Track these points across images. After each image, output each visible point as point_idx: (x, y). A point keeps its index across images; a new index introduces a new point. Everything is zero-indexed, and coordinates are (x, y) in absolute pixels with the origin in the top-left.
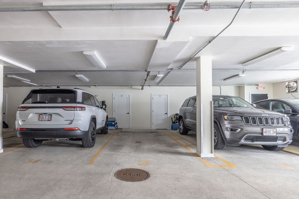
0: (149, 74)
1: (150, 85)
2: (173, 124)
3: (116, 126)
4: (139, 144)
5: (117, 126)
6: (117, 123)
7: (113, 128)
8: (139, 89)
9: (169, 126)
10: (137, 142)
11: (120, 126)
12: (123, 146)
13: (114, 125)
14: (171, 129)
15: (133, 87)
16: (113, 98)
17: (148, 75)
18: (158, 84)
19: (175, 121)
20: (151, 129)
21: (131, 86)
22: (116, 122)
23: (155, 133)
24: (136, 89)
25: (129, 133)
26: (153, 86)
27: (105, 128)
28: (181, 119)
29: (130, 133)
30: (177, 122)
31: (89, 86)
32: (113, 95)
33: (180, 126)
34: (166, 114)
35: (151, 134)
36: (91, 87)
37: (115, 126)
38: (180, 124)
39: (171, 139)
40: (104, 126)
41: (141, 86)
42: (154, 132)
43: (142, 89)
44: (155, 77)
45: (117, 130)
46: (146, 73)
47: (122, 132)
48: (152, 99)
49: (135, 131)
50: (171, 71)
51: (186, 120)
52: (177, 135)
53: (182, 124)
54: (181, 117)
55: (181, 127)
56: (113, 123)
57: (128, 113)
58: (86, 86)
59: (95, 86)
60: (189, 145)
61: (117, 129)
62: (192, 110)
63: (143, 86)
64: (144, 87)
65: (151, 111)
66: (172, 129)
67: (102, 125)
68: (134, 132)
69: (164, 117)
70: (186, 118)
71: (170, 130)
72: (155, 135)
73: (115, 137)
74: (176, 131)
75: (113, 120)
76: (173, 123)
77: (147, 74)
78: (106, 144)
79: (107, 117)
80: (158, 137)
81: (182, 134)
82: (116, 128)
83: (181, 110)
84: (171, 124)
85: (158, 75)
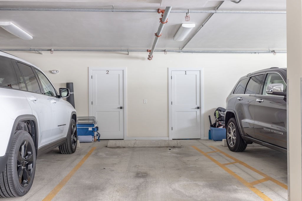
0: (165, 18)
1: (166, 49)
2: (213, 128)
3: (96, 133)
4: (141, 180)
5: (97, 135)
6: (97, 128)
7: (90, 138)
8: (143, 59)
9: (203, 131)
10: (139, 175)
11: (104, 133)
12: (103, 189)
13: (91, 133)
14: (208, 138)
15: (131, 54)
16: (89, 77)
17: (162, 21)
18: (182, 48)
19: (215, 124)
20: (167, 139)
21: (127, 53)
22: (96, 126)
23: (177, 149)
24: (137, 58)
25: (122, 150)
26: (173, 51)
27: (68, 140)
28: (232, 119)
29: (125, 149)
30: (220, 125)
31: (38, 51)
32: (90, 71)
33: (230, 133)
34: (198, 108)
35: (169, 153)
36: (43, 52)
37: (93, 135)
38: (229, 128)
39: (213, 163)
40: (66, 136)
41: (147, 51)
42: (174, 147)
43: (150, 58)
44: (177, 29)
45: (97, 143)
46: (159, 16)
47: (107, 147)
48: (169, 78)
49: (135, 146)
50: (213, 11)
51: (243, 121)
52: (222, 152)
53: (234, 130)
54: (230, 115)
55: (232, 135)
56: (90, 129)
57: (121, 108)
58: (30, 50)
59: (50, 50)
60: (259, 181)
61: (98, 140)
62: (258, 100)
63: (150, 51)
64: (154, 54)
65: (169, 103)
66: (210, 138)
67: (60, 135)
68: (133, 148)
69: (194, 114)
70: (242, 117)
71: (207, 140)
72: (177, 153)
73: (90, 161)
74: (218, 143)
75: (90, 122)
76: (212, 126)
77: (161, 19)
78: (61, 185)
79: (74, 117)
80: (185, 159)
81: (233, 150)
82: (97, 138)
83: (229, 100)
84: (208, 127)
85: (184, 25)
